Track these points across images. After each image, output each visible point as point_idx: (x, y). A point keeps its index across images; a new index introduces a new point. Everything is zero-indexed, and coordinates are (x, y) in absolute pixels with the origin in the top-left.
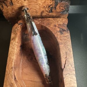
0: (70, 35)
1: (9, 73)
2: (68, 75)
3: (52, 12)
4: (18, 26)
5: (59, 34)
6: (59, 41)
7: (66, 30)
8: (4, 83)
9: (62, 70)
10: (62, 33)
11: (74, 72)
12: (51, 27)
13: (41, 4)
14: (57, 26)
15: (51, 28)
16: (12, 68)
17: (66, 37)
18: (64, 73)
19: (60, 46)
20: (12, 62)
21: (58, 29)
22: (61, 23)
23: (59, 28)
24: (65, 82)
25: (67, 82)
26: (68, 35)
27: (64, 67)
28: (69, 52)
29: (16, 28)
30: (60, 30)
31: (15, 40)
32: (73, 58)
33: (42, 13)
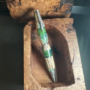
0: (76, 34)
1: (27, 70)
2: (76, 67)
3: (57, 11)
4: (29, 27)
6: (67, 39)
7: (72, 29)
8: (24, 79)
9: (71, 64)
10: (69, 32)
11: (81, 65)
13: (48, 5)
14: (64, 25)
15: (59, 27)
17: (72, 35)
18: (73, 66)
19: (68, 43)
20: (28, 60)
22: (68, 23)
23: (67, 28)
24: (74, 73)
25: (76, 73)
26: (74, 34)
27: (73, 61)
28: (76, 48)
31: (28, 40)
32: (79, 53)
33: (47, 12)
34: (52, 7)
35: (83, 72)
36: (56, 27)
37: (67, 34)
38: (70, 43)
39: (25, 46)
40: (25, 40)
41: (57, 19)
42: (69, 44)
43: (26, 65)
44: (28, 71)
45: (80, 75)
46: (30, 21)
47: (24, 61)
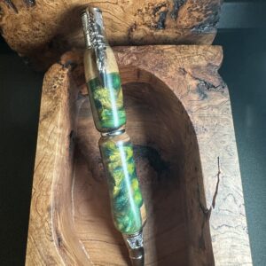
0: (229, 102)
1: (39, 225)
2: (224, 228)
4: (61, 72)
5: (195, 99)
6: (196, 120)
7: (216, 84)
8: (28, 257)
9: (207, 214)
10: (205, 96)
11: (244, 221)
12: (169, 74)
14: (189, 70)
15: (168, 77)
16: (49, 209)
17: (217, 107)
18: (213, 222)
19: (198, 137)
20: (48, 190)
21: (193, 83)
22: (203, 63)
23: (196, 79)
24: (214, 250)
25: (222, 252)
26: (221, 104)
27: (214, 204)
28: (226, 155)
29: (57, 78)
30: (198, 85)
31: (54, 118)
32: (240, 176)
33: (131, 30)
34: (144, 11)
35: (249, 249)
36: (156, 75)
37: (195, 103)
38: (206, 135)
39: (41, 136)
40: (45, 117)
41: (165, 47)
42: (203, 139)
43: (40, 206)
44: (43, 231)
45: (239, 258)
46: (68, 53)
47: (33, 190)
